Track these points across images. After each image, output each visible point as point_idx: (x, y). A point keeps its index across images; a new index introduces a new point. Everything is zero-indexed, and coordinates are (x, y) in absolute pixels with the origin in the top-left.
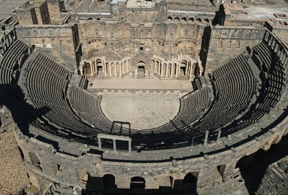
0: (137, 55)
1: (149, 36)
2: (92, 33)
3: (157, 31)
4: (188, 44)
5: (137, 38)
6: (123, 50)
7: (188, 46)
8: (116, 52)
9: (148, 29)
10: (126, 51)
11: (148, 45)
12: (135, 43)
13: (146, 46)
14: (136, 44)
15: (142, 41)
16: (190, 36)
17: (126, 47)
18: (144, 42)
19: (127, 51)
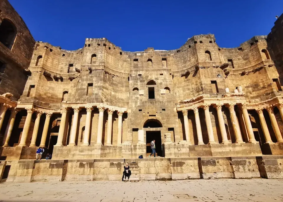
0: (143, 103)
1: (165, 67)
2: (59, 67)
3: (178, 61)
4: (242, 79)
5: (142, 70)
6: (113, 93)
7: (245, 85)
8: (97, 89)
9: (161, 55)
10: (119, 99)
11: (163, 83)
12: (138, 79)
13: (161, 84)
14: (141, 81)
15: (151, 75)
16: (239, 67)
17: (121, 91)
18: (156, 77)
19: (122, 100)
